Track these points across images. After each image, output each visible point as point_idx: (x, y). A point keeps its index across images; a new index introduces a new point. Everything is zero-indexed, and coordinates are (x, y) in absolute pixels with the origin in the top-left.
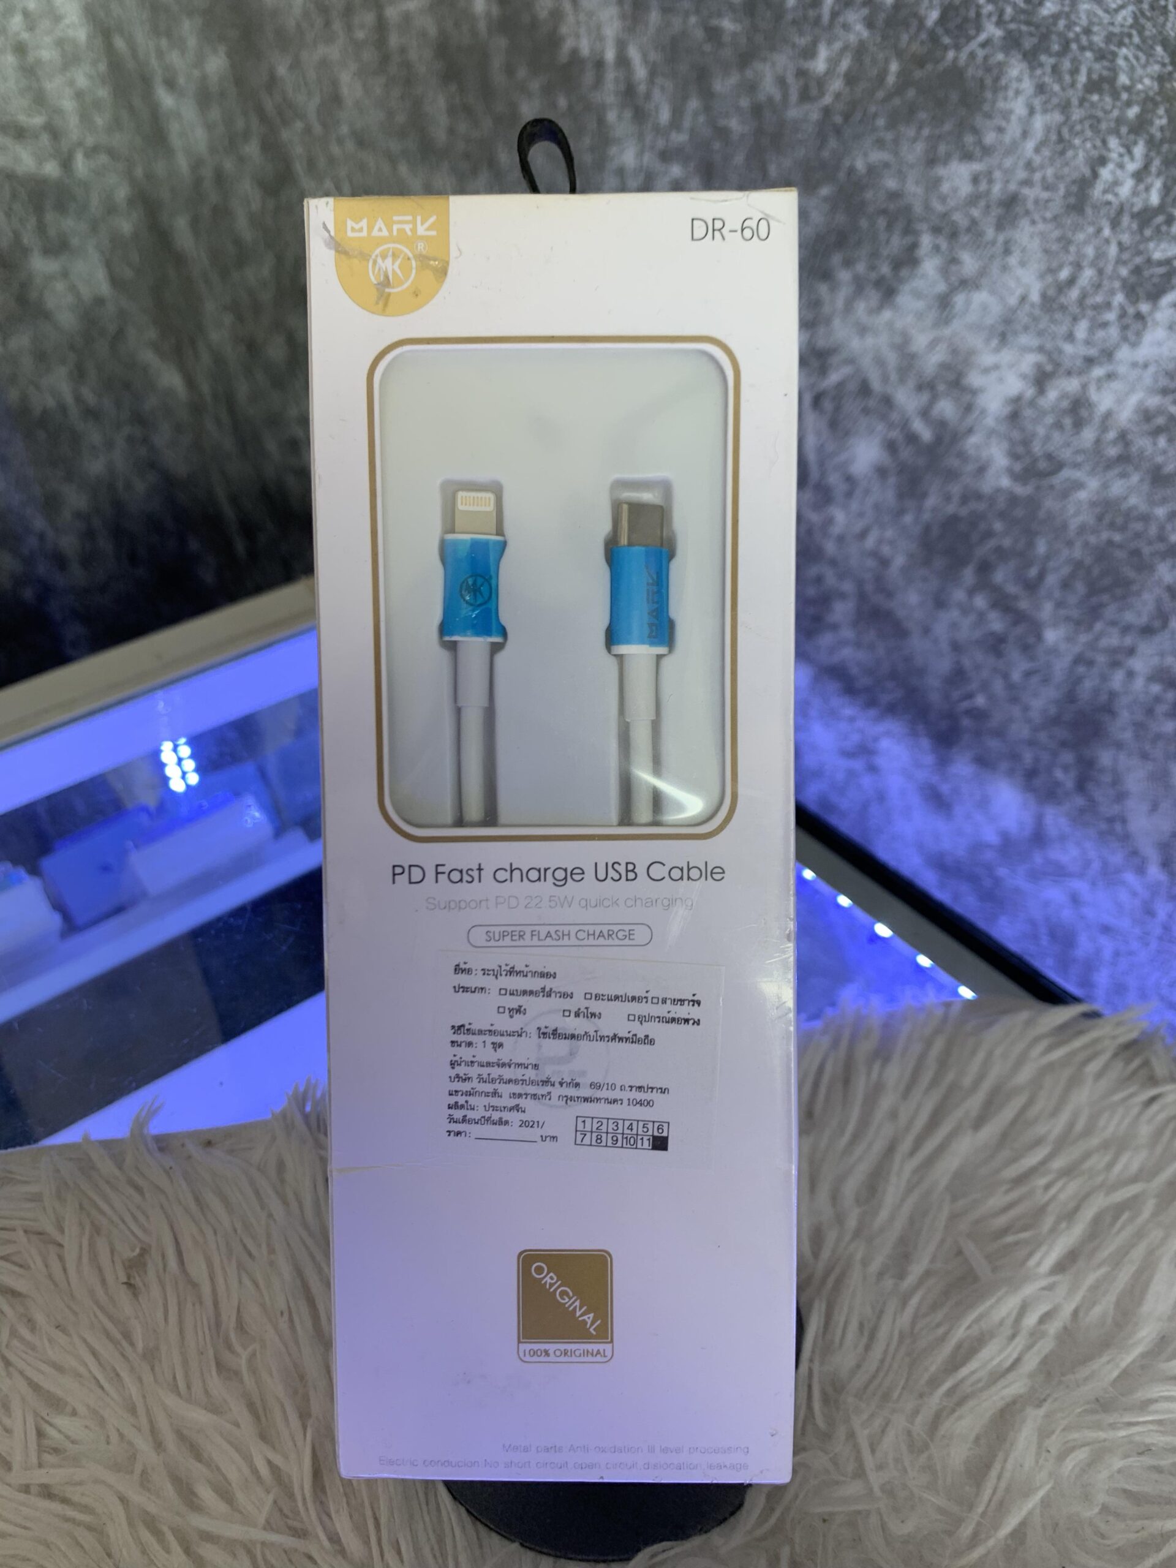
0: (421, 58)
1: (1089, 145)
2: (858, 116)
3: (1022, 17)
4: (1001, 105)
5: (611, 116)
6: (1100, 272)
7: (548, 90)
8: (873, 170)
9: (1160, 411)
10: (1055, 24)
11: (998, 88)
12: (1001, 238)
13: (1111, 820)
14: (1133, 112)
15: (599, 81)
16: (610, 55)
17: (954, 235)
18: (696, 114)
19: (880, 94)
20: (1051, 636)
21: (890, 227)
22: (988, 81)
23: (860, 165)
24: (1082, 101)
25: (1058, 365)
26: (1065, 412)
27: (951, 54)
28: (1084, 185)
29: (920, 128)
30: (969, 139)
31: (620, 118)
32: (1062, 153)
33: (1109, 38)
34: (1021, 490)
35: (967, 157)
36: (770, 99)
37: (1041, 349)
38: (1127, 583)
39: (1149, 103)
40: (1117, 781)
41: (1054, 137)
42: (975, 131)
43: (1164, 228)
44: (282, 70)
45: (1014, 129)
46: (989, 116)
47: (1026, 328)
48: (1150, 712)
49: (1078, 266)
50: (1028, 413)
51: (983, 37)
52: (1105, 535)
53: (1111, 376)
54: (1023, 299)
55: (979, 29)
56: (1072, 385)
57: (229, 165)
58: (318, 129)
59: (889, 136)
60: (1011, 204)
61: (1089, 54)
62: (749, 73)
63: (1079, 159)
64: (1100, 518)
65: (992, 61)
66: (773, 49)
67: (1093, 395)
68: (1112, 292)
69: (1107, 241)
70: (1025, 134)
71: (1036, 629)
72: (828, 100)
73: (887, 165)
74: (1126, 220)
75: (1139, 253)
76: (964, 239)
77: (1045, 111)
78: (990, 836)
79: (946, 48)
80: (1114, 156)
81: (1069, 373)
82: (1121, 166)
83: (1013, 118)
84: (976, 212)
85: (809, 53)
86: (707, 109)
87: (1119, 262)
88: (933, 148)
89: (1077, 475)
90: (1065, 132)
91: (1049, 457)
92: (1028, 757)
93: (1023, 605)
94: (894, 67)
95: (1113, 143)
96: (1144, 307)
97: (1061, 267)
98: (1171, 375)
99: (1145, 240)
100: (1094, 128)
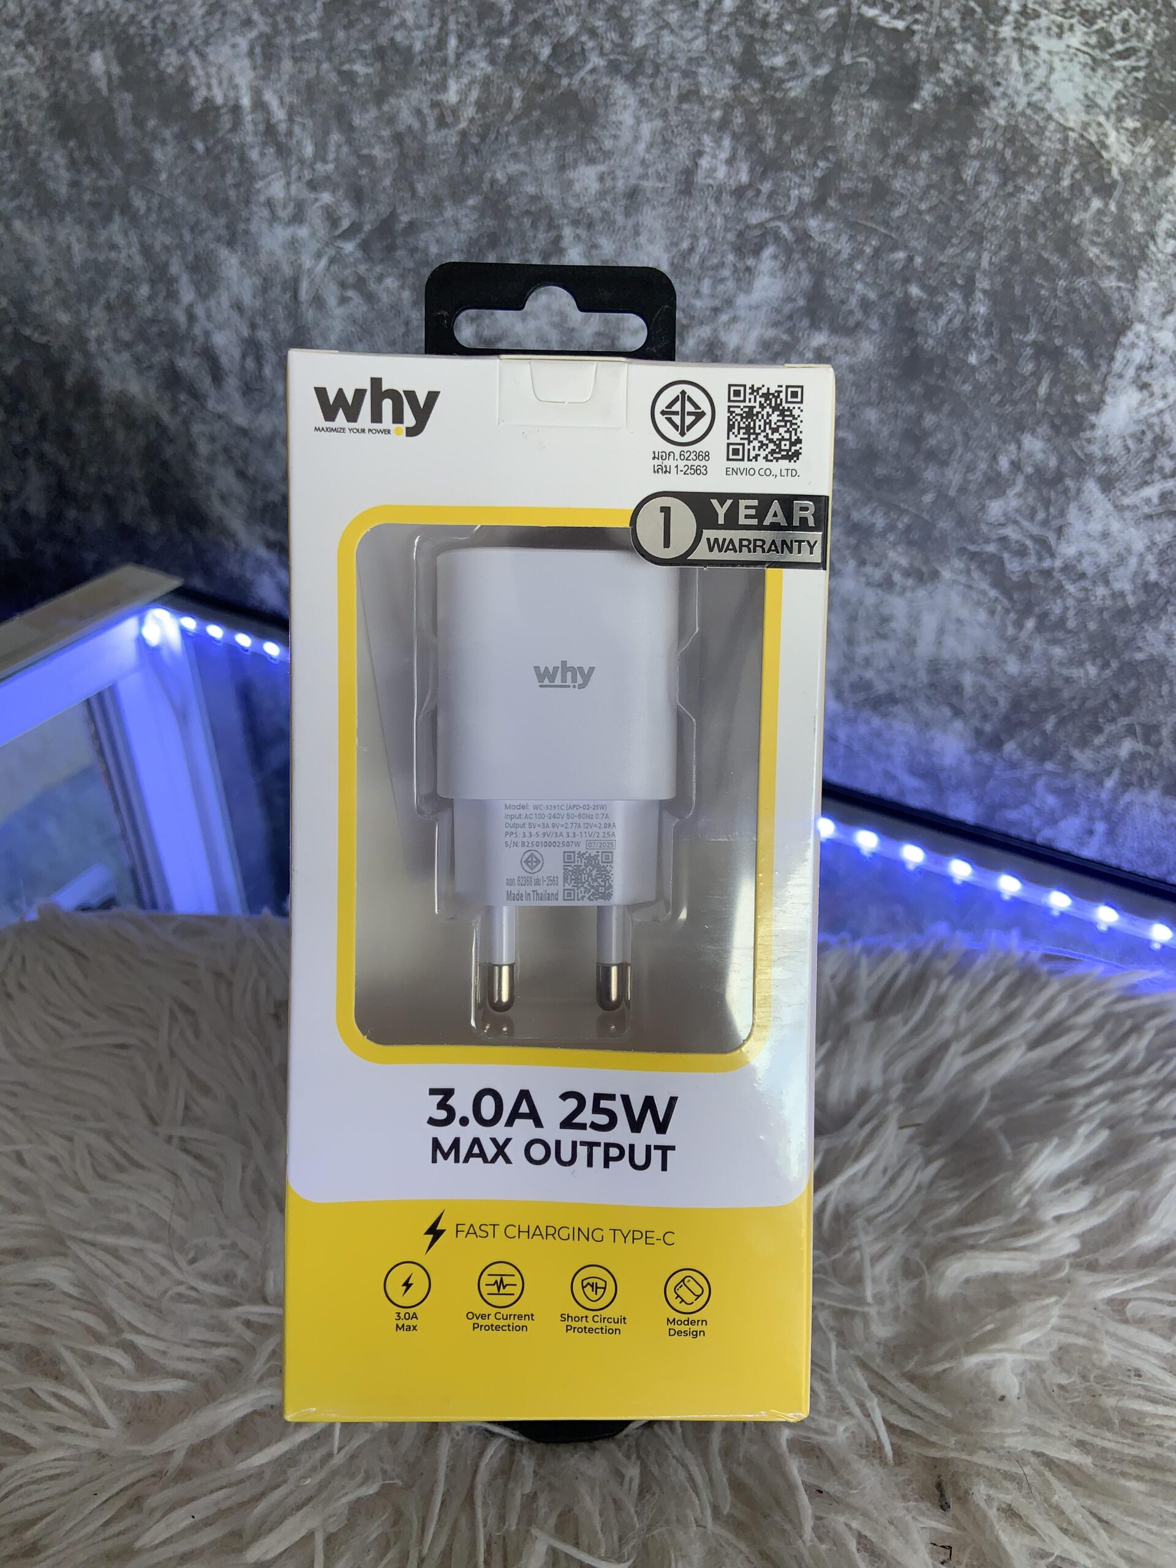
0: (32, 119)
1: (687, 142)
2: (492, 136)
3: (619, 50)
4: (613, 118)
6: (713, 239)
7: (182, 137)
8: (510, 179)
9: (775, 339)
10: (645, 54)
11: (608, 104)
12: (630, 223)
14: (717, 114)
15: (236, 125)
16: (246, 101)
17: (590, 226)
18: (339, 146)
19: (509, 117)
21: (534, 226)
22: (600, 101)
23: (500, 176)
24: (677, 109)
25: (692, 318)
27: (565, 82)
28: (689, 173)
29: (547, 143)
30: (591, 147)
31: (262, 155)
32: (667, 151)
33: (690, 60)
35: (591, 161)
36: (410, 127)
39: (728, 107)
41: (659, 139)
42: (595, 140)
43: (755, 200)
45: (626, 136)
46: (604, 127)
49: (695, 237)
51: (589, 66)
53: (734, 319)
55: (585, 60)
59: (523, 149)
60: (633, 194)
61: (676, 75)
62: (386, 108)
65: (600, 85)
66: (405, 86)
67: (724, 337)
68: (725, 254)
69: (713, 215)
70: (636, 139)
72: (463, 124)
73: (524, 174)
74: (726, 197)
75: (739, 221)
76: (600, 227)
77: (650, 117)
79: (560, 76)
80: (707, 149)
81: (702, 323)
82: (714, 156)
83: (623, 127)
84: (605, 205)
85: (441, 86)
86: (350, 141)
87: (727, 230)
88: (563, 157)
90: (669, 135)
94: (518, 94)
95: (707, 139)
96: (750, 262)
97: (681, 239)
98: (778, 311)
99: (743, 210)
100: (690, 128)
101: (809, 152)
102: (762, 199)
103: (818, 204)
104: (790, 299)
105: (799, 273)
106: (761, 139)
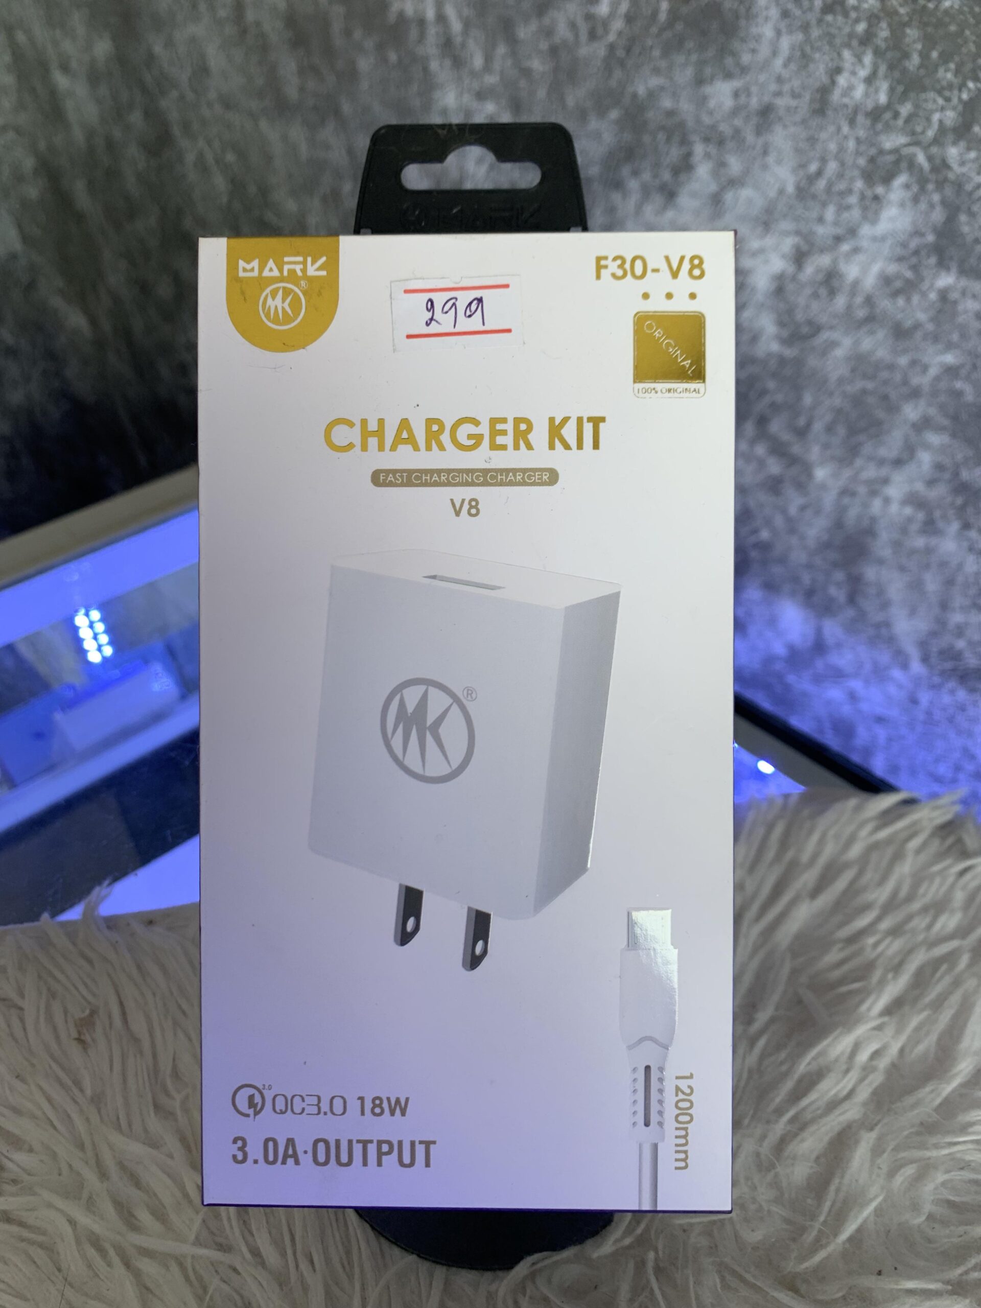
0: (273, 29)
1: (827, 58)
2: (637, 49)
4: (754, 30)
5: (434, 65)
6: (842, 164)
7: (380, 47)
8: (652, 95)
9: (898, 276)
11: (750, 16)
12: (760, 142)
13: (878, 626)
14: (861, 27)
15: (422, 38)
17: (721, 142)
18: (504, 59)
19: (654, 30)
20: (820, 474)
21: (669, 140)
22: (742, 10)
23: (641, 90)
24: (820, 21)
25: (811, 244)
26: (821, 284)
28: (824, 92)
29: (689, 56)
30: (729, 61)
31: (441, 66)
32: (805, 67)
34: (789, 353)
35: (728, 76)
36: (564, 41)
37: (798, 233)
38: (879, 423)
39: (873, 19)
40: (881, 592)
41: (799, 53)
42: (733, 54)
43: (892, 122)
44: (158, 49)
45: (764, 51)
46: (743, 40)
47: (785, 216)
48: (904, 531)
49: (823, 161)
50: (790, 287)
52: (859, 384)
53: (856, 250)
54: (781, 192)
56: (825, 260)
57: (117, 134)
58: (190, 96)
59: (663, 64)
60: (766, 113)
62: (546, 21)
63: (819, 71)
64: (853, 370)
67: (843, 267)
68: (852, 180)
69: (846, 137)
70: (775, 53)
71: (807, 469)
72: (612, 37)
73: (662, 88)
74: (860, 119)
75: (872, 145)
76: (730, 145)
77: (790, 32)
78: (779, 649)
80: (848, 65)
81: (822, 251)
82: (854, 73)
83: (764, 40)
84: (738, 122)
86: (514, 53)
87: (858, 153)
88: (700, 71)
89: (835, 335)
90: (808, 49)
91: (810, 323)
92: (806, 579)
93: (796, 449)
94: (664, 6)
95: (847, 54)
96: (880, 190)
97: (810, 162)
98: (904, 245)
99: (877, 134)
100: (830, 43)
101: (957, 72)
102: (900, 122)
103: (962, 131)
104: (917, 233)
105: (932, 206)
106: (906, 56)
